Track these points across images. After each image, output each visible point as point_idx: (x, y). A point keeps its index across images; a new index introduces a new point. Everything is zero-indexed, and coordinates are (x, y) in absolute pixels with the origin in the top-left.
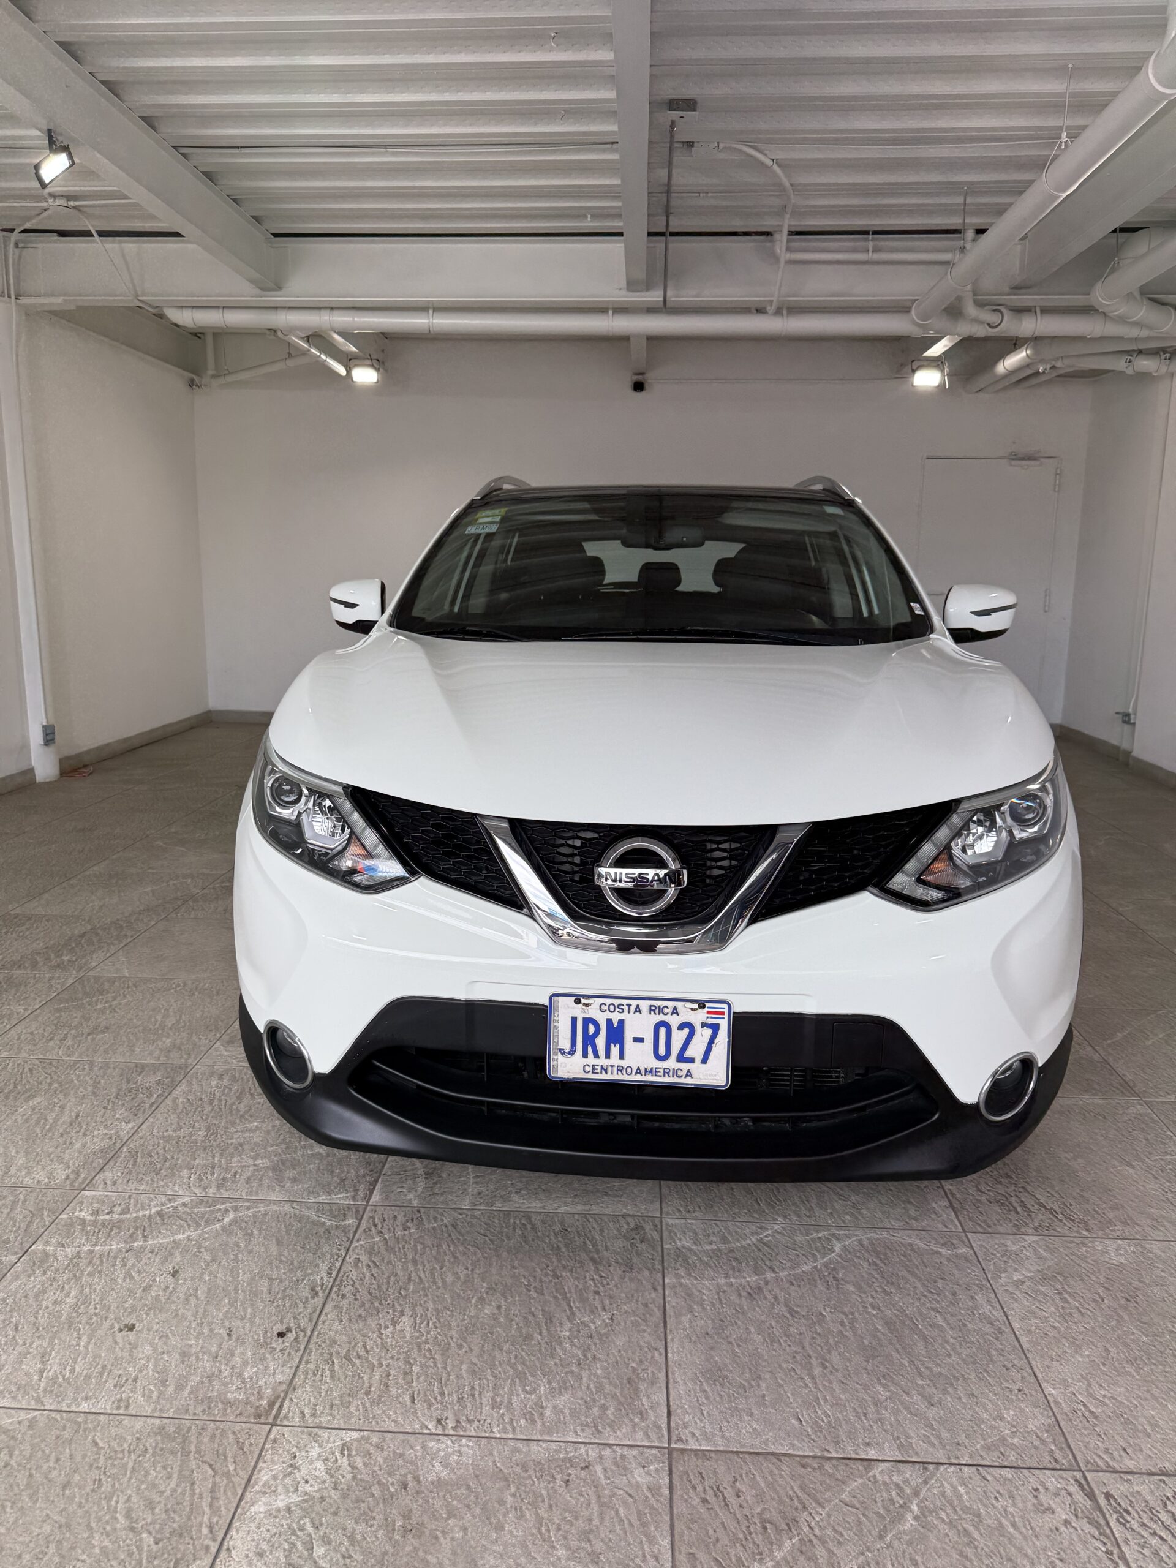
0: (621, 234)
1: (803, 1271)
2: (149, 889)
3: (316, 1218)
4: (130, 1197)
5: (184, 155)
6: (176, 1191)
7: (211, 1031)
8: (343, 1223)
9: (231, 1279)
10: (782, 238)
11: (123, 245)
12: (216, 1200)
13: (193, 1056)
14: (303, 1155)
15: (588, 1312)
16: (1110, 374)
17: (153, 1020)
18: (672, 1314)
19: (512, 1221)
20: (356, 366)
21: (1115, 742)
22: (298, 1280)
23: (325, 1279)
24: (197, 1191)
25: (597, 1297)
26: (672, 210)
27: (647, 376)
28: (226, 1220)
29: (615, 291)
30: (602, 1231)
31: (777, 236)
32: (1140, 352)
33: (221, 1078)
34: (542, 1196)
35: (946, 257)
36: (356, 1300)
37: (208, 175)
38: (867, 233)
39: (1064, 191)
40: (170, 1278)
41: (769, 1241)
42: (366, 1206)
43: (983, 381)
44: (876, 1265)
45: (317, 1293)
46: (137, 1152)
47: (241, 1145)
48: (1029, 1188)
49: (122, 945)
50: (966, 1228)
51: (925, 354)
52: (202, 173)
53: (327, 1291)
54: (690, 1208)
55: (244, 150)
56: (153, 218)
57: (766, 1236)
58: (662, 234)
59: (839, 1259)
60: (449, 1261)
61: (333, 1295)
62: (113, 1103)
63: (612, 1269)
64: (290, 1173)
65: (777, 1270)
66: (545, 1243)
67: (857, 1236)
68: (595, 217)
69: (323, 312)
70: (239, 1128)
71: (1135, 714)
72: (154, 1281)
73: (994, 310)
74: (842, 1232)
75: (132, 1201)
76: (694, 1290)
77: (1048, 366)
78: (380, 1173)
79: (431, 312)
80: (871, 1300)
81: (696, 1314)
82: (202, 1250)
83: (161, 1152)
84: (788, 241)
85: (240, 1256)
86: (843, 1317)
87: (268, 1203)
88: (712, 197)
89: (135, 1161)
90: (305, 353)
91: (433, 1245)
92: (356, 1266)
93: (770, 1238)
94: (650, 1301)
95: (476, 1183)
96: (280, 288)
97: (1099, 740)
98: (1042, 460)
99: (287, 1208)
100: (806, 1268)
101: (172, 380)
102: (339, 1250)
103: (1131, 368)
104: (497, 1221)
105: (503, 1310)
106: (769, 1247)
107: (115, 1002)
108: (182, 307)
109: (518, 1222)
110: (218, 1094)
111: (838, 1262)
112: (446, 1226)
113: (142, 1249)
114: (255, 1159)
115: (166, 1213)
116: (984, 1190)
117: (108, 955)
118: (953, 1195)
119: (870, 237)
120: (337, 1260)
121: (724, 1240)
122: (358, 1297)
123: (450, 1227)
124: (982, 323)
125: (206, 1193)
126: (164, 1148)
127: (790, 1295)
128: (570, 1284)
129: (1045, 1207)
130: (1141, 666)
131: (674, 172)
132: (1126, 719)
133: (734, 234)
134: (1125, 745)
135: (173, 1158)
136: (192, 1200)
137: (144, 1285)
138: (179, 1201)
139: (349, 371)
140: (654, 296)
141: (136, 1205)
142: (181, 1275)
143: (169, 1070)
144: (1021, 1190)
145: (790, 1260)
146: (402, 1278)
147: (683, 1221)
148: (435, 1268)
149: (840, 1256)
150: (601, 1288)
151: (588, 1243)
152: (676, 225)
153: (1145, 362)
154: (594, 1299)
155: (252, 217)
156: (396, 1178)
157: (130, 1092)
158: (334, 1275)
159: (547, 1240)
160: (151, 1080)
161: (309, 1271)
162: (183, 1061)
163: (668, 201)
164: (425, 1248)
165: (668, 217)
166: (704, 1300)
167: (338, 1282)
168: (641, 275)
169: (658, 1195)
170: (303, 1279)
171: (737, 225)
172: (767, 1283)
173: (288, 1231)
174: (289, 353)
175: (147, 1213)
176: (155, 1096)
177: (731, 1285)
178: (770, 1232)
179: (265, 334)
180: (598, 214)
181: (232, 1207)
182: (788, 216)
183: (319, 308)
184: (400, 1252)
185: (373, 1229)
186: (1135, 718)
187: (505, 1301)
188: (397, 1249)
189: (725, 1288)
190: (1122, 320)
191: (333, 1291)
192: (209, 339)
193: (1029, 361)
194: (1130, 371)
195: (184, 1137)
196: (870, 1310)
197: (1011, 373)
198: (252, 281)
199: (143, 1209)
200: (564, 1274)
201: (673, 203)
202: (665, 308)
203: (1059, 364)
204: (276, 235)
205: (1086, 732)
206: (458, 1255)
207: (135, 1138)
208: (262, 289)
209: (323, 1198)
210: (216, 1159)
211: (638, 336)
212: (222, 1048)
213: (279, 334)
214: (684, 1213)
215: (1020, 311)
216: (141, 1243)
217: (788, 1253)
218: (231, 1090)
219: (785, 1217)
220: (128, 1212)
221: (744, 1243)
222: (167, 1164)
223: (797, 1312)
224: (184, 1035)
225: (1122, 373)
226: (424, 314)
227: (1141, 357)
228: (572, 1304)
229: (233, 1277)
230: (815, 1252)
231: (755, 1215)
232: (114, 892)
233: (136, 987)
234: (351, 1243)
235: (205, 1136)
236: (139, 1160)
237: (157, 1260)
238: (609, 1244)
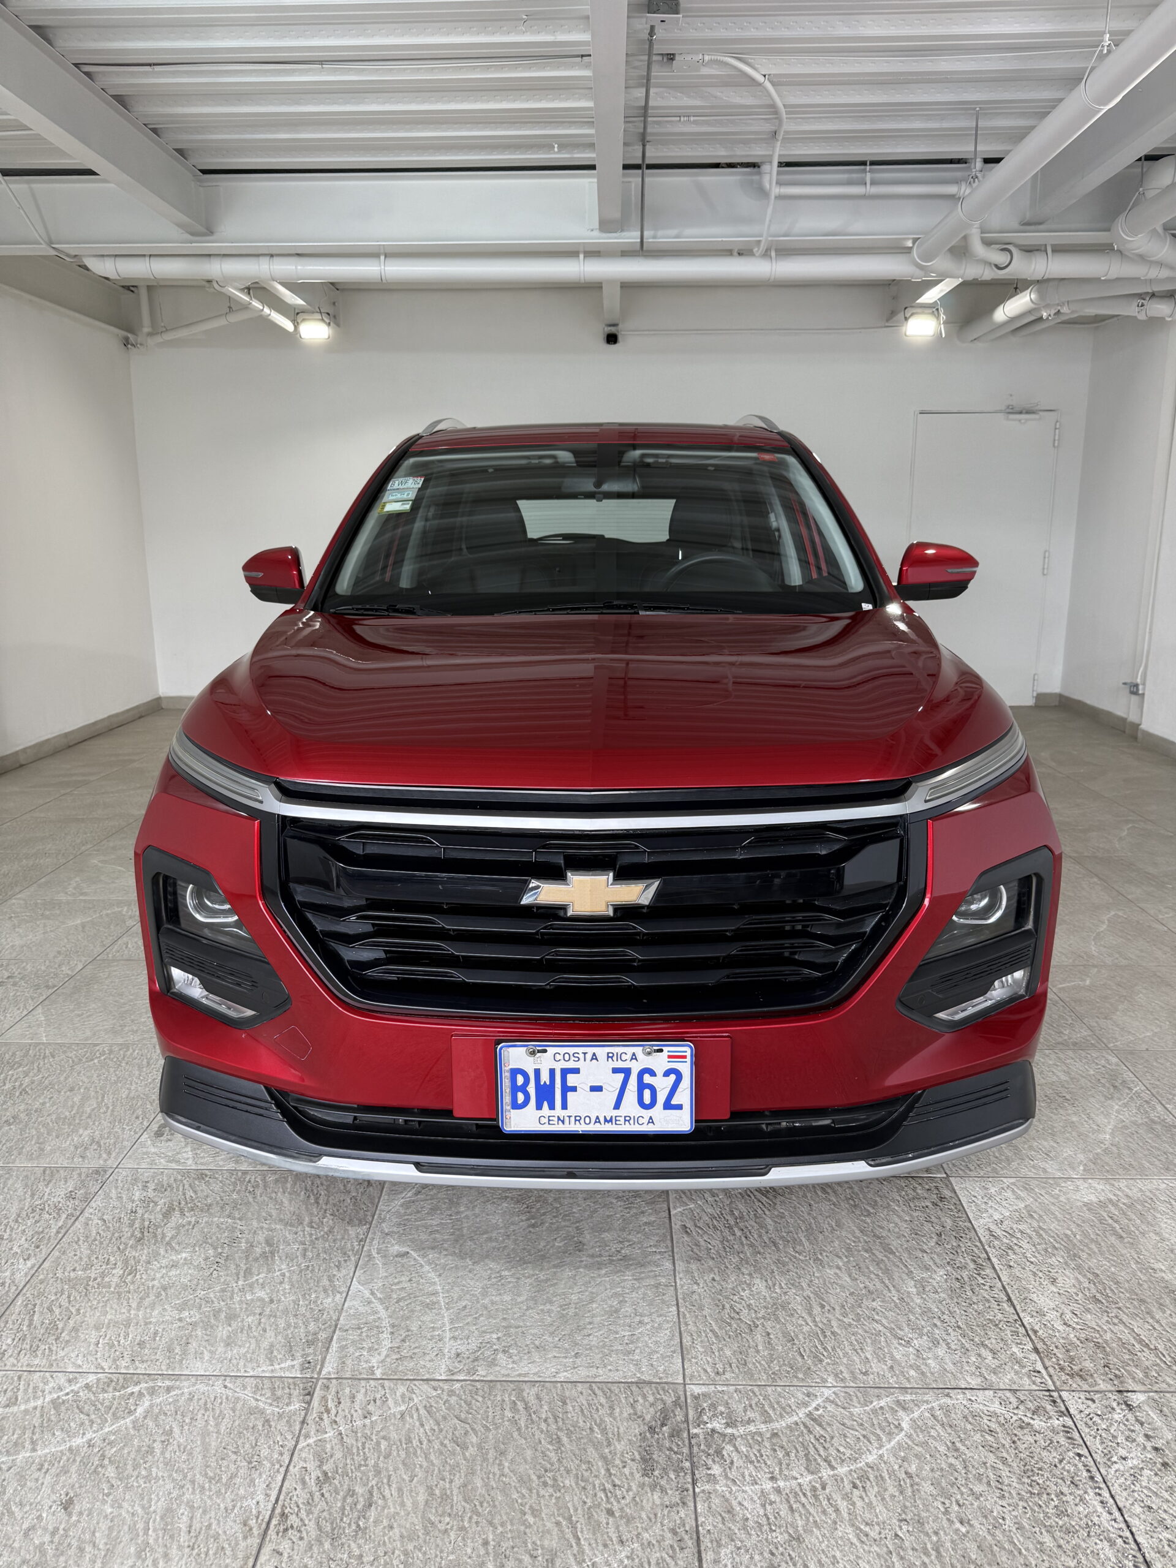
0: (592, 167)
1: (867, 1464)
2: (79, 922)
3: (254, 1403)
4: (19, 1378)
5: (88, 74)
6: (80, 1366)
7: (137, 1118)
8: (288, 1409)
9: (140, 1511)
10: (771, 171)
11: (34, 186)
12: (130, 1378)
13: (114, 1155)
14: (241, 1302)
15: (601, 1548)
16: (1116, 319)
17: (70, 1103)
18: (709, 1545)
19: (499, 1398)
20: (304, 320)
21: (1120, 712)
22: (226, 1509)
23: (262, 1505)
24: (105, 1365)
25: (611, 1520)
26: (648, 138)
27: (620, 326)
28: (140, 1410)
29: (586, 232)
30: (612, 1408)
31: (765, 168)
32: (1153, 295)
33: (145, 1187)
34: (536, 1356)
35: (952, 189)
36: (301, 1538)
37: (121, 100)
38: (864, 163)
39: (1105, 104)
40: (62, 1514)
41: (819, 1416)
42: (318, 1379)
43: (980, 329)
44: (957, 1450)
45: (251, 1529)
46: (35, 1305)
47: (165, 1289)
48: (1125, 1318)
49: (41, 999)
50: (1058, 1383)
51: (918, 301)
52: (113, 96)
53: (264, 1526)
54: (720, 1367)
55: (157, 68)
56: (62, 154)
57: (817, 1409)
58: (637, 167)
59: (910, 1443)
60: (421, 1466)
61: (272, 1532)
62: (12, 1229)
63: (626, 1471)
64: (223, 1331)
65: (833, 1463)
66: (542, 1432)
67: (927, 1402)
68: (562, 147)
69: (261, 258)
70: (164, 1262)
71: (1144, 684)
72: (40, 1518)
73: (1003, 250)
74: (908, 1397)
75: (22, 1383)
76: (734, 1503)
77: (1053, 312)
78: (336, 1326)
79: (382, 258)
80: (956, 1508)
81: (739, 1544)
82: (106, 1462)
83: (65, 1304)
84: (778, 173)
85: (154, 1470)
86: (926, 1539)
87: (193, 1380)
88: (695, 122)
89: (31, 1321)
90: (246, 307)
91: (400, 1441)
92: (304, 1483)
93: (821, 1411)
94: (678, 1522)
95: (454, 1338)
96: (212, 233)
97: (1103, 710)
98: (1041, 413)
99: (218, 1388)
100: (871, 1458)
101: (106, 337)
102: (281, 1454)
103: (1144, 312)
104: (480, 1399)
105: (490, 1548)
106: (820, 1425)
107: (27, 1080)
108: (103, 256)
109: (507, 1399)
110: (140, 1211)
111: (909, 1448)
112: (417, 1409)
113: (29, 1462)
114: (181, 1309)
115: (64, 1402)
116: (1071, 1323)
117: (25, 1013)
118: (1035, 1332)
119: (868, 168)
120: (278, 1471)
121: (768, 1420)
122: (304, 1534)
123: (422, 1411)
124: (990, 264)
125: (117, 1367)
126: (69, 1297)
127: (854, 1504)
128: (576, 1498)
129: (1147, 1346)
130: (1150, 633)
131: (652, 91)
132: (1134, 689)
133: (717, 166)
134: (1132, 718)
135: (78, 1310)
136: (98, 1380)
137: (24, 1527)
138: (82, 1382)
139: (296, 327)
140: (631, 237)
141: (26, 1391)
142: (77, 1508)
143: (83, 1177)
144: (1116, 1321)
145: (848, 1446)
146: (361, 1499)
147: (712, 1388)
148: (404, 1480)
149: (910, 1437)
150: (615, 1504)
151: (596, 1429)
152: (654, 154)
153: (1159, 306)
154: (608, 1524)
155: (176, 150)
156: (353, 1336)
157: (33, 1211)
158: (273, 1499)
159: (543, 1426)
160: (57, 1193)
161: (242, 1492)
162: (101, 1162)
163: (645, 128)
164: (390, 1446)
165: (644, 146)
166: (747, 1519)
167: (278, 1510)
168: (616, 214)
169: (679, 1349)
170: (234, 1506)
171: (720, 154)
172: (824, 1488)
173: (217, 1425)
174: (230, 307)
175: (39, 1403)
176: (64, 1216)
177: (778, 1491)
178: (820, 1401)
179: (203, 287)
180: (566, 144)
181: (147, 1389)
182: (779, 143)
183: (258, 256)
184: (358, 1454)
185: (325, 1416)
186: (1144, 689)
187: (494, 1532)
188: (355, 1451)
189: (772, 1497)
190: (1142, 258)
191: (272, 1526)
192: (143, 293)
193: (1033, 306)
194: (1142, 317)
195: (95, 1279)
196: (958, 1525)
197: (1012, 320)
198: (180, 225)
199: (35, 1398)
200: (567, 1482)
201: (649, 130)
202: (642, 251)
203: (1065, 310)
204: (205, 172)
205: (1088, 702)
206: (432, 1457)
207: (34, 1281)
208: (192, 234)
209: (265, 1370)
210: (132, 1312)
211: (611, 282)
212: (149, 1142)
213: (216, 285)
214: (713, 1375)
215: (1029, 250)
216: (28, 1454)
217: (845, 1436)
218: (156, 1203)
219: (836, 1375)
220: (15, 1404)
221: (790, 1420)
222: (71, 1322)
223: (867, 1535)
224: (105, 1124)
225: (1136, 317)
226: (374, 261)
227: (1154, 300)
228: (579, 1534)
229: (143, 1507)
230: (878, 1432)
231: (800, 1376)
232: (38, 926)
233: (53, 1057)
234: (297, 1442)
235: (122, 1277)
236: (35, 1318)
237: (46, 1483)
238: (621, 1430)
